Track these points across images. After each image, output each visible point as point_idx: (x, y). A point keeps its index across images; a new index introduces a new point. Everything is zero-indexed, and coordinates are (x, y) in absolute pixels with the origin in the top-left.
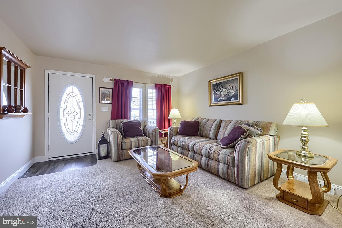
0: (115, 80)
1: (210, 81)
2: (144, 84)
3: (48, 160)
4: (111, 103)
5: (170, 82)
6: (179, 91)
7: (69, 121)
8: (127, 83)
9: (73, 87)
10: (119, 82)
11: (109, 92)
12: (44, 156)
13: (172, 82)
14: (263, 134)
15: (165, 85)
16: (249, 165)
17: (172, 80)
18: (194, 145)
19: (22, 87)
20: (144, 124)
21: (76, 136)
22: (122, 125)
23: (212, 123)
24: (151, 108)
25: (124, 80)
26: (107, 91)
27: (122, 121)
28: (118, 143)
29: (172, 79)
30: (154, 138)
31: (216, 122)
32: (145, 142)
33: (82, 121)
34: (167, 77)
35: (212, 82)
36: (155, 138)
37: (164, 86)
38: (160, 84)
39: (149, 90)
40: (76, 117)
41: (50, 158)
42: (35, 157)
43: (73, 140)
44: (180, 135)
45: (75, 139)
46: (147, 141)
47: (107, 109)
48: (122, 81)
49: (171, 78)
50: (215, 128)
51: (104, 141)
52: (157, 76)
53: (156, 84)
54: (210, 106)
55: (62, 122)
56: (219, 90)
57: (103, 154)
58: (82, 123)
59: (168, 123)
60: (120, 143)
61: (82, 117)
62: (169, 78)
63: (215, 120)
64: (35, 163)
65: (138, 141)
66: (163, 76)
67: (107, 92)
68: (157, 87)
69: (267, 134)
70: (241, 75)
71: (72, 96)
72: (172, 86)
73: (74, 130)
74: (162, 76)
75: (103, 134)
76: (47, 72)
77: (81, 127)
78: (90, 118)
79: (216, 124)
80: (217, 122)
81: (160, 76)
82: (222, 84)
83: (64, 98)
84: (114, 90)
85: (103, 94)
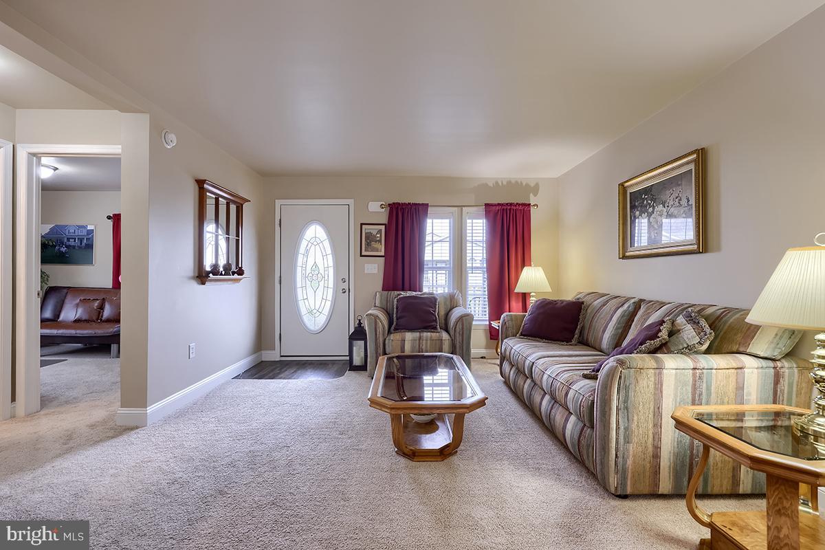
0: (389, 205)
1: (622, 185)
2: (456, 208)
3: (278, 359)
4: (383, 254)
5: (531, 195)
6: (556, 219)
7: (310, 292)
8: (415, 209)
9: (317, 226)
10: (398, 207)
11: (379, 231)
12: (274, 352)
13: (535, 196)
14: (728, 351)
15: (511, 204)
16: (626, 429)
17: (535, 190)
18: (533, 363)
19: (238, 235)
20: (448, 303)
21: (322, 320)
22: (395, 302)
23: (613, 309)
24: (474, 265)
25: (409, 204)
26: (373, 230)
27: (399, 295)
28: (376, 340)
29: (537, 185)
30: (458, 339)
31: (626, 306)
32: (435, 344)
33: (331, 291)
34: (521, 183)
35: (627, 186)
36: (461, 337)
37: (510, 209)
38: (499, 204)
39: (469, 221)
40: (322, 284)
41: (281, 356)
42: (263, 352)
43: (317, 328)
44: (524, 335)
45: (320, 325)
46: (441, 343)
47: (375, 268)
48: (404, 207)
49: (532, 185)
50: (619, 322)
51: (358, 334)
52: (492, 185)
53: (487, 205)
54: (624, 257)
55: (299, 291)
56: (647, 211)
57: (357, 361)
58: (330, 297)
59: (521, 304)
60: (381, 340)
61: (331, 284)
62: (527, 185)
63: (628, 300)
64: (262, 361)
65: (419, 340)
66: (509, 183)
67: (374, 232)
68: (489, 211)
69: (741, 349)
70: (702, 157)
71: (315, 243)
72: (534, 205)
73: (317, 308)
74: (505, 183)
75: (360, 320)
76: (278, 203)
77: (328, 304)
78: (344, 287)
79: (625, 311)
80: (629, 307)
81: (500, 184)
82: (653, 190)
83: (302, 249)
84: (388, 227)
85: (367, 238)
